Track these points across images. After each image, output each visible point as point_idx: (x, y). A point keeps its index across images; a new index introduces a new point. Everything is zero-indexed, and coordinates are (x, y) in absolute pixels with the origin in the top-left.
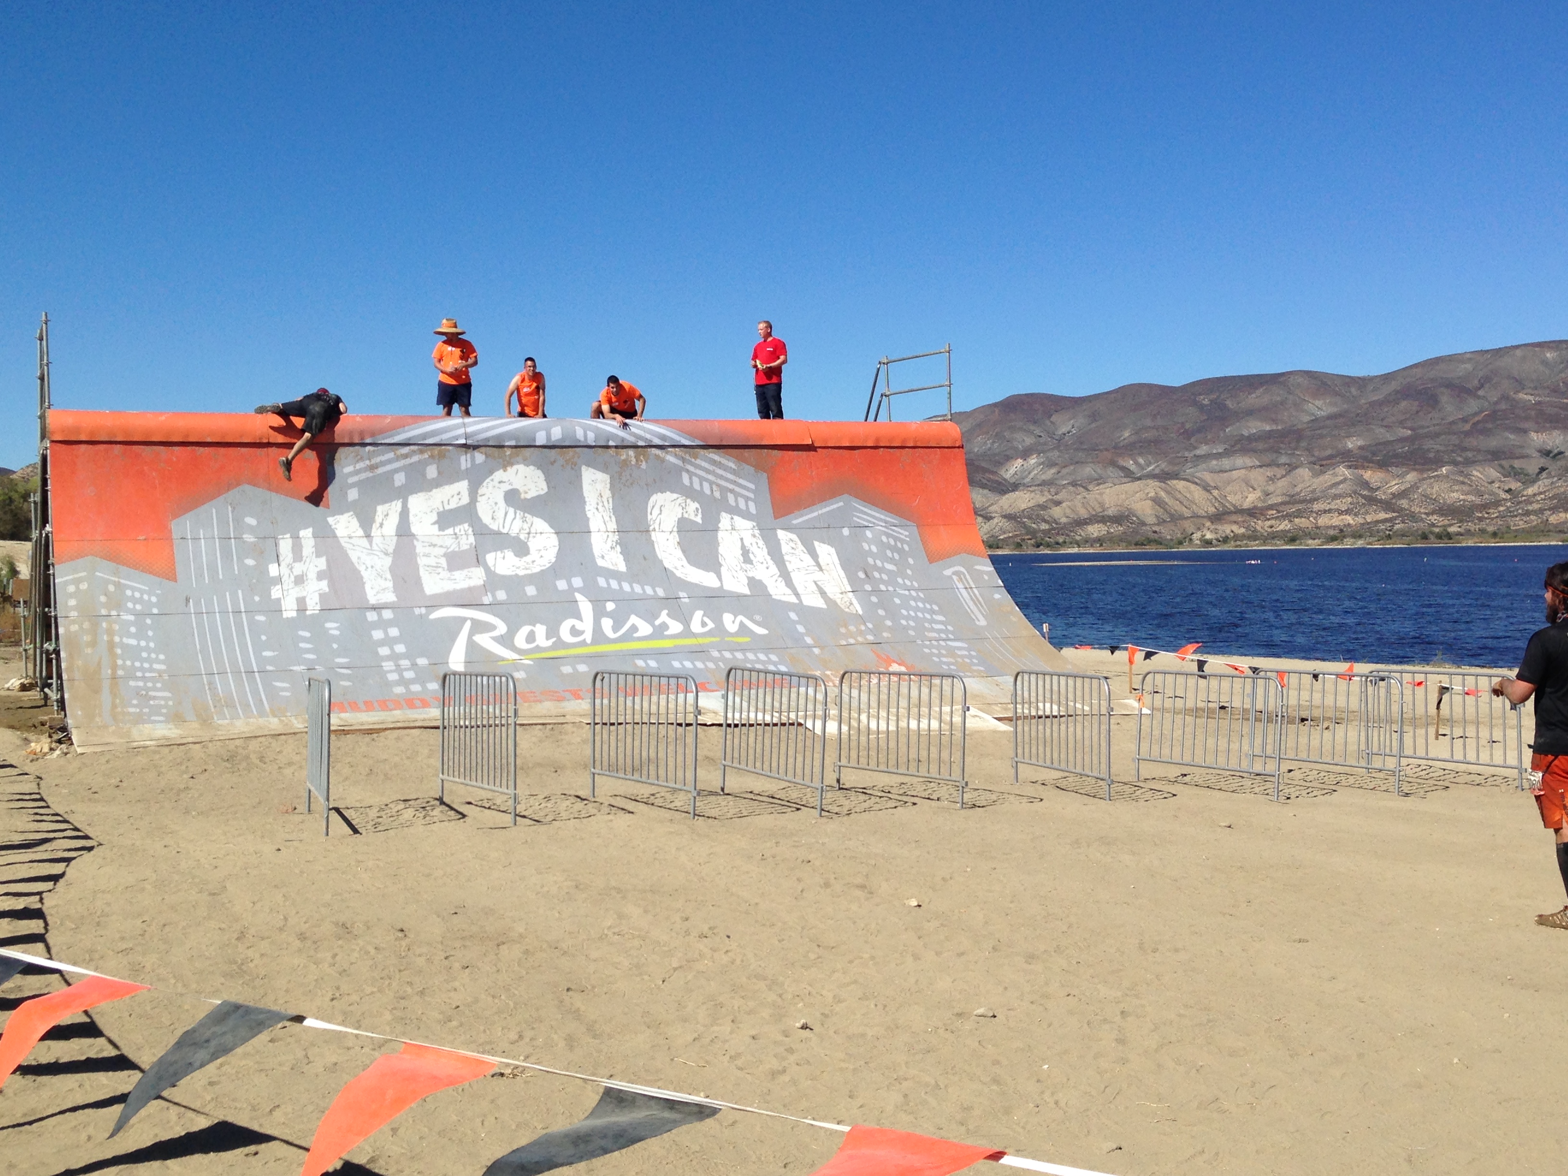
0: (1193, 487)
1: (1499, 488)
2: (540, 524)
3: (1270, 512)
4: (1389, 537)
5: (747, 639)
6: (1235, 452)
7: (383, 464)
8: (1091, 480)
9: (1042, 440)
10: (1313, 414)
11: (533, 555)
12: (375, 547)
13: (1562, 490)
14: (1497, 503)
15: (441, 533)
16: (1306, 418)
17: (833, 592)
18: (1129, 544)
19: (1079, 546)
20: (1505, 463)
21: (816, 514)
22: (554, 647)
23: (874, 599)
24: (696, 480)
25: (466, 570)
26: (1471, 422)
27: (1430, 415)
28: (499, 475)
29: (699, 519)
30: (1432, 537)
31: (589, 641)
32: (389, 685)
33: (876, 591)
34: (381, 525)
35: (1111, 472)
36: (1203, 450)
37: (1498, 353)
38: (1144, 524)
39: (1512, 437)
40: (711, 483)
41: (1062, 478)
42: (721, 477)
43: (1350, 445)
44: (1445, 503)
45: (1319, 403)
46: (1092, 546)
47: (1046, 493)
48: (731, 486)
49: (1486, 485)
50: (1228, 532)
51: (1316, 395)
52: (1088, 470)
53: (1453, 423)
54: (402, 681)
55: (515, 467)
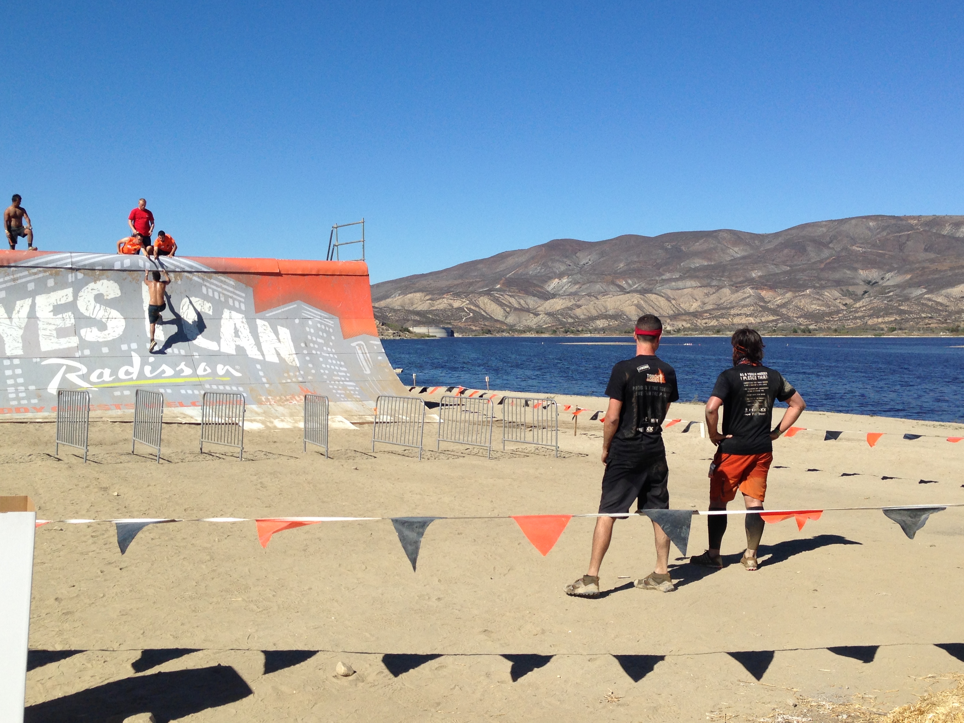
0: (660, 298)
1: (840, 303)
2: (115, 313)
3: (705, 315)
4: (774, 331)
5: (228, 379)
6: (687, 277)
7: (21, 278)
8: (600, 293)
9: (570, 268)
10: (732, 256)
11: (109, 330)
12: (13, 324)
13: (876, 305)
14: (838, 312)
15: (55, 317)
16: (729, 258)
17: (284, 354)
18: (621, 332)
19: (591, 333)
20: (844, 288)
21: (280, 311)
22: (113, 381)
23: (308, 358)
24: (210, 291)
25: (67, 338)
26: (825, 263)
27: (801, 259)
28: (92, 285)
29: (211, 313)
30: (799, 331)
31: (135, 378)
32: (9, 400)
33: (310, 354)
34: (19, 312)
35: (612, 288)
36: (667, 276)
37: (842, 222)
38: (630, 320)
39: (848, 272)
40: (219, 293)
41: (582, 291)
42: (226, 289)
43: (754, 275)
44: (808, 311)
45: (736, 249)
46: (599, 333)
47: (572, 300)
48: (231, 295)
49: (832, 300)
50: (680, 326)
51: (735, 244)
52: (598, 287)
53: (815, 263)
54: (18, 399)
55: (101, 281)
